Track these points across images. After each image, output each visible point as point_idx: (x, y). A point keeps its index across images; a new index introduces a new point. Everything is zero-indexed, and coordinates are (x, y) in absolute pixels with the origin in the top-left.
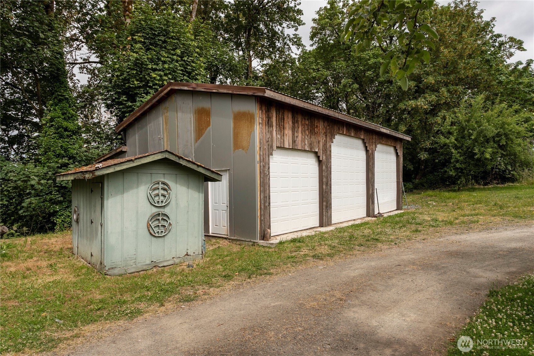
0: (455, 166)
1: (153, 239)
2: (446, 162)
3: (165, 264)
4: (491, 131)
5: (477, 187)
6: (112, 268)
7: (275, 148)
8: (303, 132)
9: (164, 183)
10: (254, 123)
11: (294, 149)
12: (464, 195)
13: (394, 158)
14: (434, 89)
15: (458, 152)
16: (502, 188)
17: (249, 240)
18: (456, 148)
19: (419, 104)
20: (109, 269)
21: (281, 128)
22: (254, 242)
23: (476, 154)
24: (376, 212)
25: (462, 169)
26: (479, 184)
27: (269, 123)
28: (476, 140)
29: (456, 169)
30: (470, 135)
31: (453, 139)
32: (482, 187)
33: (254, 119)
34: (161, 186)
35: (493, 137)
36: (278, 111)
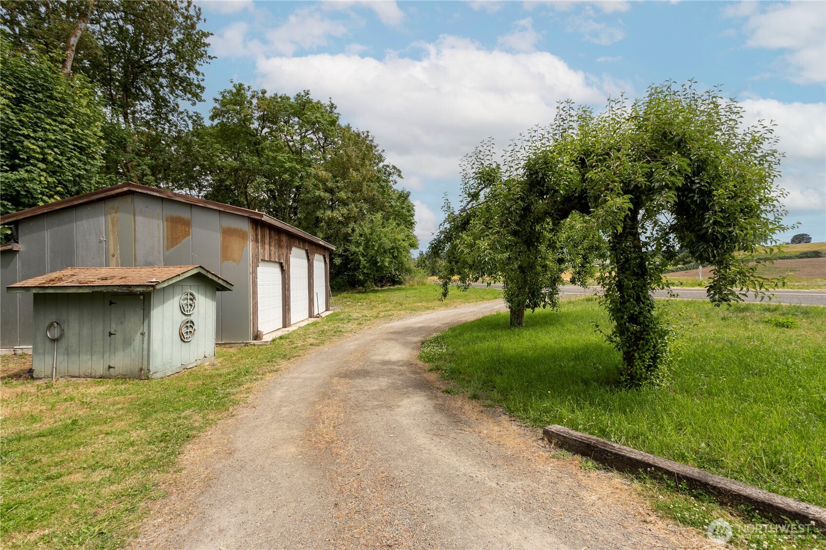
0: (363, 271)
1: (183, 343)
2: (357, 268)
3: (191, 366)
4: (388, 245)
5: (376, 288)
6: (155, 373)
7: (260, 260)
8: (275, 246)
9: (191, 294)
10: (247, 240)
11: (270, 261)
12: (372, 296)
13: (323, 264)
14: (345, 203)
15: (365, 260)
16: (394, 290)
17: (241, 342)
18: (363, 256)
19: (335, 215)
20: (153, 373)
21: (263, 243)
22: (247, 343)
23: (378, 262)
24: (316, 313)
25: (367, 274)
26: (377, 286)
27: (256, 241)
28: (377, 251)
29: (364, 274)
30: (374, 246)
31: (361, 248)
32: (380, 289)
33: (247, 236)
34: (189, 297)
35: (389, 250)
36: (261, 228)
